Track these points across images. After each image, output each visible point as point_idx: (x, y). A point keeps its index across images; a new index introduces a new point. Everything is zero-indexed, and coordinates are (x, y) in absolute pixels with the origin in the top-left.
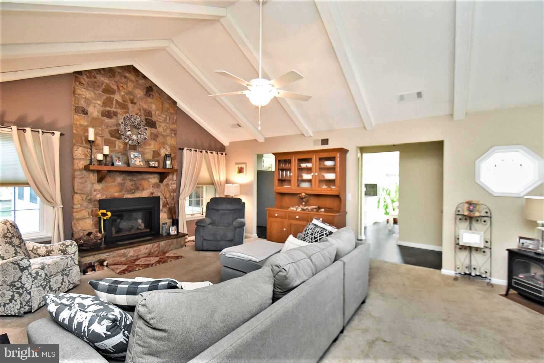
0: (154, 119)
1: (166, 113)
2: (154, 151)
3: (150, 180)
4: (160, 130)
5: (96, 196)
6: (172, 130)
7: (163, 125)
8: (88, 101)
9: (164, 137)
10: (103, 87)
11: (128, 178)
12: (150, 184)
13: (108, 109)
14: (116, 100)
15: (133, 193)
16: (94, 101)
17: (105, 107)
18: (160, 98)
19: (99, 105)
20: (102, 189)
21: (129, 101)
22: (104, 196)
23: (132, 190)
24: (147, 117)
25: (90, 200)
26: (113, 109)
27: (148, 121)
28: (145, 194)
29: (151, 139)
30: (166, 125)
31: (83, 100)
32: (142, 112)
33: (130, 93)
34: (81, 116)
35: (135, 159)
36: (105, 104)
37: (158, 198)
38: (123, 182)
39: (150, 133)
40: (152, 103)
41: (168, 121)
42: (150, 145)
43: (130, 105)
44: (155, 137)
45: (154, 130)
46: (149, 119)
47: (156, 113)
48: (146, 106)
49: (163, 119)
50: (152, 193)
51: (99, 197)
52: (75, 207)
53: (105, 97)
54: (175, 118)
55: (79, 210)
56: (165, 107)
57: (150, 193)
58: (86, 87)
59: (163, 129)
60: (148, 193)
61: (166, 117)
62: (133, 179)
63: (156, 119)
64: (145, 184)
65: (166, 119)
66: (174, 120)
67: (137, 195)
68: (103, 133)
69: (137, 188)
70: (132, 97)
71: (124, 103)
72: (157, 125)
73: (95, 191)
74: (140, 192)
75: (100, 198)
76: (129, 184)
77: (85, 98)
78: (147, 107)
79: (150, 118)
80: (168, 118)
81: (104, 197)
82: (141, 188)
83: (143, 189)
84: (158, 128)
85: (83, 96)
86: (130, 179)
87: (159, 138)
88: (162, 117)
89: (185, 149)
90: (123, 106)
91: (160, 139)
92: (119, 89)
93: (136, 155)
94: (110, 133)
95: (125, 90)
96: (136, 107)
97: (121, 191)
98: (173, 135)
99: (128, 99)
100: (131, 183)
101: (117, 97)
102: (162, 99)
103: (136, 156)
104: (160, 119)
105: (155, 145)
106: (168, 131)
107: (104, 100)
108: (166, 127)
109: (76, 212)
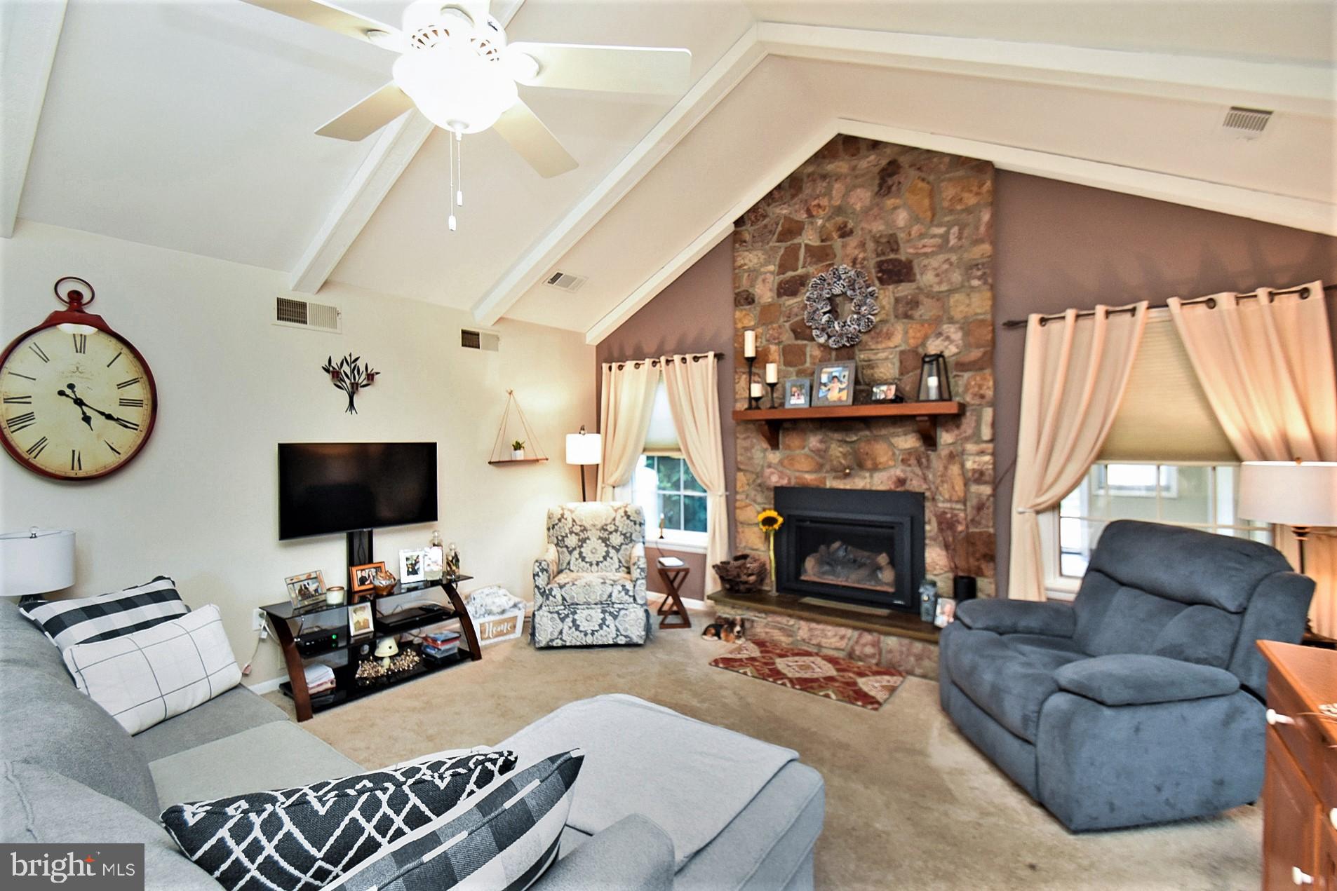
0: (906, 252)
1: (947, 219)
2: (902, 352)
3: (895, 440)
4: (927, 278)
5: (769, 478)
6: (971, 266)
7: (935, 262)
8: (754, 274)
9: (939, 297)
10: (780, 228)
11: (837, 436)
12: (897, 452)
13: (790, 274)
14: (806, 245)
15: (847, 476)
16: (762, 270)
17: (783, 274)
18: (923, 180)
19: (772, 273)
20: (781, 462)
21: (835, 235)
22: (783, 479)
23: (845, 469)
24: (883, 258)
25: (760, 485)
26: (800, 271)
27: (885, 267)
28: (880, 481)
29: (896, 317)
30: (946, 256)
31: (746, 275)
32: (871, 245)
33: (839, 210)
34: (745, 309)
35: (830, 385)
36: (783, 268)
37: (918, 500)
38: (822, 446)
39: (892, 300)
40: (895, 208)
41: (953, 241)
42: (889, 336)
43: (837, 243)
44: (907, 309)
45: (905, 290)
46: (891, 260)
47: (913, 233)
48: (878, 227)
49: (938, 241)
50: (902, 482)
51: (775, 480)
52: (738, 497)
53: (782, 251)
54: (986, 217)
55: (743, 504)
56: (944, 199)
57: (894, 479)
58: (750, 247)
59: (937, 275)
60: (889, 478)
61: (947, 233)
62: (848, 439)
63: (911, 251)
64: (881, 451)
65: (945, 237)
66: (982, 229)
67: (860, 482)
68: (780, 334)
69: (860, 463)
70: (840, 219)
71: (823, 244)
72: (917, 270)
73: (769, 466)
74: (867, 475)
75: (777, 482)
76: (837, 451)
77: (749, 270)
78: (882, 228)
79: (892, 256)
80: (955, 230)
81: (784, 482)
82: (869, 464)
83: (875, 468)
84: (918, 277)
85: (746, 267)
86: (840, 438)
87: (921, 307)
88: (934, 236)
89: (1034, 319)
90: (821, 254)
91: (927, 310)
92: (810, 215)
93: (834, 374)
94: (794, 331)
95: (824, 210)
96: (853, 242)
97: (819, 468)
98: (975, 283)
99: (833, 229)
100: (841, 449)
101: (809, 238)
102: (931, 178)
103: (836, 377)
104: (924, 246)
105: (906, 333)
106: (957, 277)
107: (782, 255)
108: (946, 266)
109: (739, 508)
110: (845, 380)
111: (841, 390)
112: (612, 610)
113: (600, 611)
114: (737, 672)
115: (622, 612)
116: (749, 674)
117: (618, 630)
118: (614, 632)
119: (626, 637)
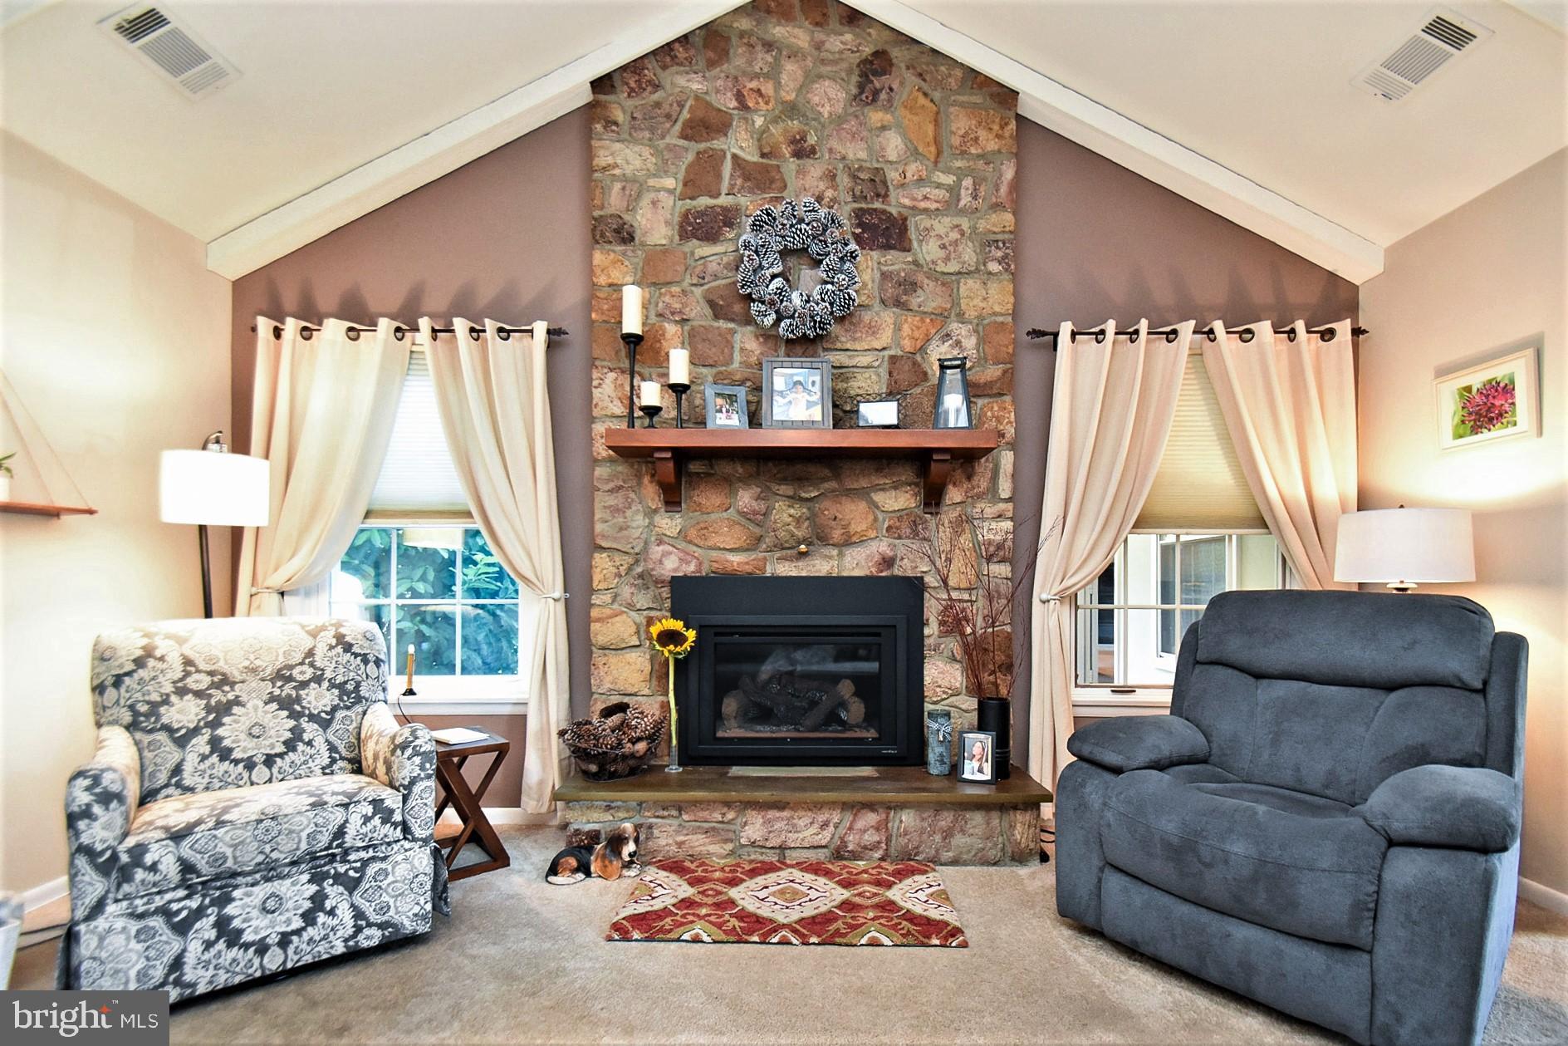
0: (897, 202)
1: (959, 164)
2: (893, 359)
3: (878, 497)
4: (929, 251)
5: (661, 562)
6: (988, 243)
7: (942, 225)
8: (636, 188)
9: (948, 282)
10: (685, 115)
11: (785, 489)
12: (880, 516)
13: (704, 201)
14: (735, 156)
15: (803, 555)
16: (651, 182)
17: (692, 198)
18: (925, 95)
19: (671, 192)
20: (682, 535)
21: (786, 151)
22: (688, 563)
23: (800, 544)
24: (864, 205)
25: (641, 576)
26: (723, 200)
27: (866, 219)
28: (857, 563)
29: (883, 302)
30: (956, 221)
31: (617, 186)
32: (844, 180)
33: (791, 110)
34: (614, 251)
35: (791, 396)
36: (692, 185)
37: (916, 586)
38: (761, 506)
39: (877, 275)
40: (884, 128)
41: (965, 200)
42: (873, 330)
43: (790, 166)
44: (899, 293)
45: (895, 261)
46: (875, 210)
47: (909, 175)
48: (856, 152)
49: (941, 194)
50: (888, 562)
51: (671, 565)
52: (595, 600)
53: (690, 157)
54: (1009, 173)
55: (608, 612)
56: (953, 133)
57: (877, 558)
58: (626, 136)
59: (943, 247)
60: (869, 557)
61: (959, 183)
62: (804, 495)
63: (907, 202)
64: (854, 514)
65: (954, 190)
66: (1004, 190)
67: (821, 566)
68: (685, 305)
69: (819, 538)
70: (795, 125)
71: (764, 161)
72: (912, 234)
73: (660, 543)
74: (835, 552)
75: (675, 570)
76: (785, 514)
77: (624, 178)
78: (863, 155)
79: (877, 205)
80: (968, 182)
81: (690, 569)
82: (837, 535)
83: (847, 542)
84: (915, 244)
85: (617, 172)
86: (791, 493)
87: (919, 291)
88: (939, 186)
89: (1066, 328)
90: (760, 177)
91: (929, 298)
92: (743, 106)
93: (796, 378)
94: (712, 304)
95: (767, 103)
96: (815, 170)
97: (755, 543)
98: (994, 267)
99: (781, 139)
100: (792, 511)
101: (739, 144)
102: (937, 95)
103: (799, 383)
104: (926, 198)
105: (898, 328)
106: (969, 254)
107: (690, 166)
108: (955, 235)
109: (598, 620)
110: (817, 388)
111: (810, 405)
112: (342, 869)
113: (306, 877)
114: (678, 940)
115: (372, 870)
116: (705, 938)
117: (359, 914)
118: (349, 922)
119: (381, 926)
